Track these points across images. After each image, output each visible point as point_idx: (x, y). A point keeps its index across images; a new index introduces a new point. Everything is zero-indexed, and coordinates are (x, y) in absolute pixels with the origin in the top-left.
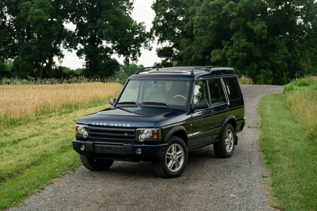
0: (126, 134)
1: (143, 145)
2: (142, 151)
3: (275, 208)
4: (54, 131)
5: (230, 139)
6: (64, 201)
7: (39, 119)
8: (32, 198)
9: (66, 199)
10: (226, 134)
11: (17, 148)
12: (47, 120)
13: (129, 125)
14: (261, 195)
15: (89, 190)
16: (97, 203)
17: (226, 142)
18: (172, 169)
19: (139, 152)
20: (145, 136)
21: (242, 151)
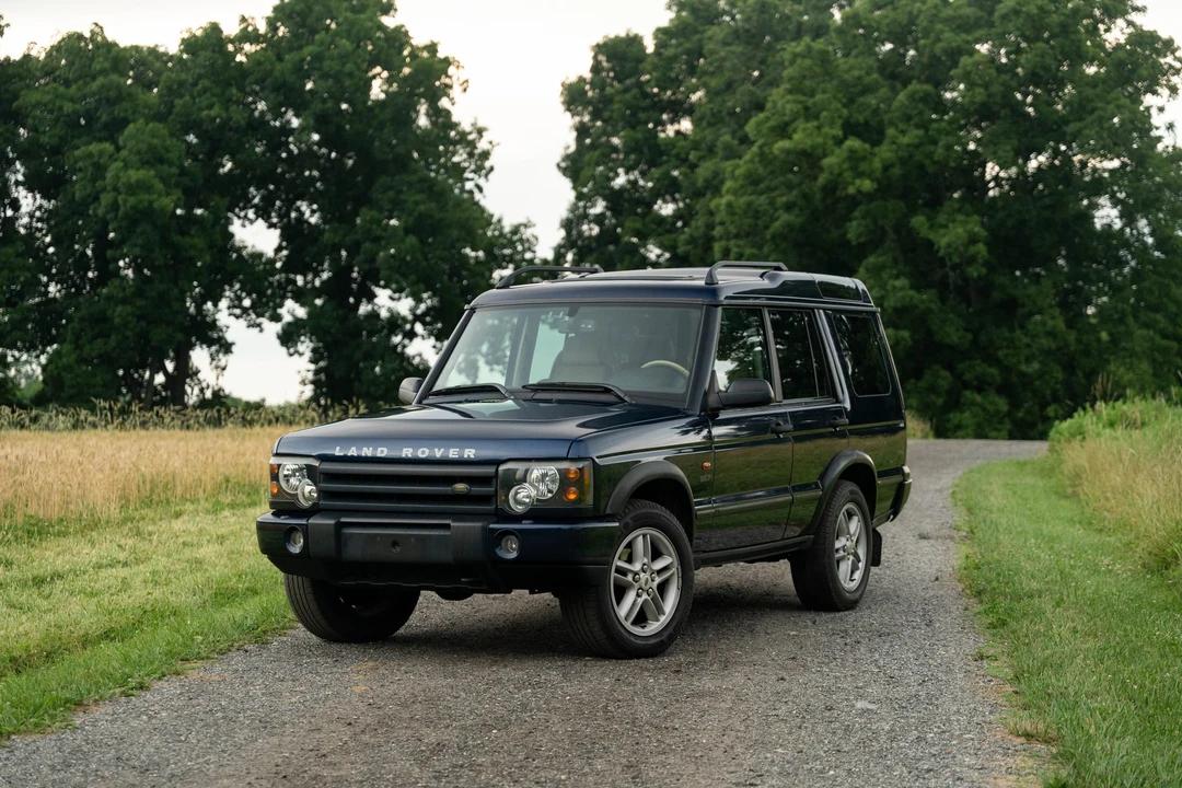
0: (461, 487)
1: (526, 525)
2: (521, 549)
3: (1028, 736)
4: (187, 553)
5: (855, 539)
6: (224, 718)
7: (132, 520)
8: (101, 712)
9: (231, 714)
10: (837, 517)
11: (49, 596)
12: (164, 524)
13: (473, 451)
14: (972, 706)
15: (319, 689)
16: (350, 724)
17: (837, 550)
18: (634, 623)
19: (510, 550)
20: (533, 493)
21: (898, 597)
